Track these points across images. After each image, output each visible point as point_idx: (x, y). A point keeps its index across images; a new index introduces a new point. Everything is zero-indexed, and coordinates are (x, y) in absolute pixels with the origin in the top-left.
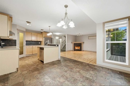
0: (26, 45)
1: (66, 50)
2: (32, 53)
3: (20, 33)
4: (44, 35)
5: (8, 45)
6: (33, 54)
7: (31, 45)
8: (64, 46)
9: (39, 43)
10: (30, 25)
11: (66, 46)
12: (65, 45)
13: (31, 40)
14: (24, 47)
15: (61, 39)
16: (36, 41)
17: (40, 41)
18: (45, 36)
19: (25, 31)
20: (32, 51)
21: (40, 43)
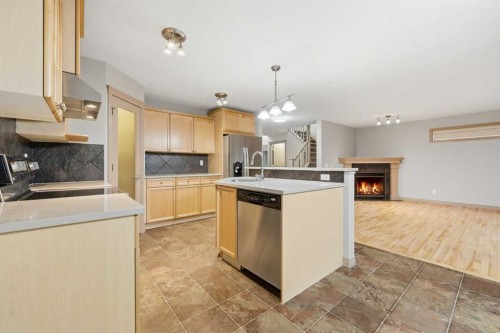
0: (147, 174)
2: (175, 212)
3: (120, 110)
4: (224, 127)
5: (63, 174)
6: (180, 216)
7: (165, 173)
9: (202, 163)
10: (181, 53)
13: (165, 151)
14: (138, 183)
15: (283, 145)
16: (190, 151)
17: (206, 155)
18: (229, 128)
19: (143, 100)
20: (175, 204)
21: (206, 163)
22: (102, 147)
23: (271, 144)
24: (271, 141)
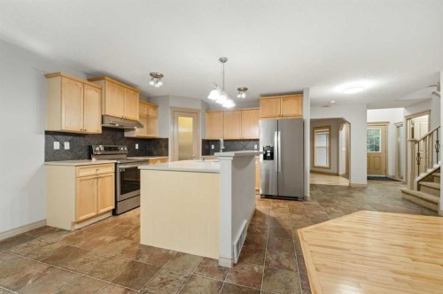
9: (256, 147)
15: (425, 118)
22: (167, 139)
23: (408, 118)
24: (408, 114)
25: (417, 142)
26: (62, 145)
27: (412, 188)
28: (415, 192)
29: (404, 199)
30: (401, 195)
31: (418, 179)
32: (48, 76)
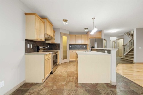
0: (69, 49)
1: (135, 60)
3: (63, 36)
7: (75, 49)
8: (130, 52)
11: (133, 52)
12: (133, 50)
14: (67, 51)
16: (80, 44)
19: (69, 33)
22: (59, 44)
23: (117, 40)
24: (117, 39)
25: (124, 46)
26: (30, 46)
27: (123, 57)
28: (124, 58)
29: (122, 60)
30: (121, 59)
31: (124, 55)
32: (26, 14)
